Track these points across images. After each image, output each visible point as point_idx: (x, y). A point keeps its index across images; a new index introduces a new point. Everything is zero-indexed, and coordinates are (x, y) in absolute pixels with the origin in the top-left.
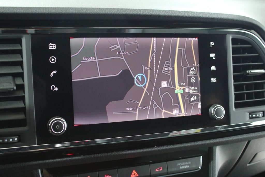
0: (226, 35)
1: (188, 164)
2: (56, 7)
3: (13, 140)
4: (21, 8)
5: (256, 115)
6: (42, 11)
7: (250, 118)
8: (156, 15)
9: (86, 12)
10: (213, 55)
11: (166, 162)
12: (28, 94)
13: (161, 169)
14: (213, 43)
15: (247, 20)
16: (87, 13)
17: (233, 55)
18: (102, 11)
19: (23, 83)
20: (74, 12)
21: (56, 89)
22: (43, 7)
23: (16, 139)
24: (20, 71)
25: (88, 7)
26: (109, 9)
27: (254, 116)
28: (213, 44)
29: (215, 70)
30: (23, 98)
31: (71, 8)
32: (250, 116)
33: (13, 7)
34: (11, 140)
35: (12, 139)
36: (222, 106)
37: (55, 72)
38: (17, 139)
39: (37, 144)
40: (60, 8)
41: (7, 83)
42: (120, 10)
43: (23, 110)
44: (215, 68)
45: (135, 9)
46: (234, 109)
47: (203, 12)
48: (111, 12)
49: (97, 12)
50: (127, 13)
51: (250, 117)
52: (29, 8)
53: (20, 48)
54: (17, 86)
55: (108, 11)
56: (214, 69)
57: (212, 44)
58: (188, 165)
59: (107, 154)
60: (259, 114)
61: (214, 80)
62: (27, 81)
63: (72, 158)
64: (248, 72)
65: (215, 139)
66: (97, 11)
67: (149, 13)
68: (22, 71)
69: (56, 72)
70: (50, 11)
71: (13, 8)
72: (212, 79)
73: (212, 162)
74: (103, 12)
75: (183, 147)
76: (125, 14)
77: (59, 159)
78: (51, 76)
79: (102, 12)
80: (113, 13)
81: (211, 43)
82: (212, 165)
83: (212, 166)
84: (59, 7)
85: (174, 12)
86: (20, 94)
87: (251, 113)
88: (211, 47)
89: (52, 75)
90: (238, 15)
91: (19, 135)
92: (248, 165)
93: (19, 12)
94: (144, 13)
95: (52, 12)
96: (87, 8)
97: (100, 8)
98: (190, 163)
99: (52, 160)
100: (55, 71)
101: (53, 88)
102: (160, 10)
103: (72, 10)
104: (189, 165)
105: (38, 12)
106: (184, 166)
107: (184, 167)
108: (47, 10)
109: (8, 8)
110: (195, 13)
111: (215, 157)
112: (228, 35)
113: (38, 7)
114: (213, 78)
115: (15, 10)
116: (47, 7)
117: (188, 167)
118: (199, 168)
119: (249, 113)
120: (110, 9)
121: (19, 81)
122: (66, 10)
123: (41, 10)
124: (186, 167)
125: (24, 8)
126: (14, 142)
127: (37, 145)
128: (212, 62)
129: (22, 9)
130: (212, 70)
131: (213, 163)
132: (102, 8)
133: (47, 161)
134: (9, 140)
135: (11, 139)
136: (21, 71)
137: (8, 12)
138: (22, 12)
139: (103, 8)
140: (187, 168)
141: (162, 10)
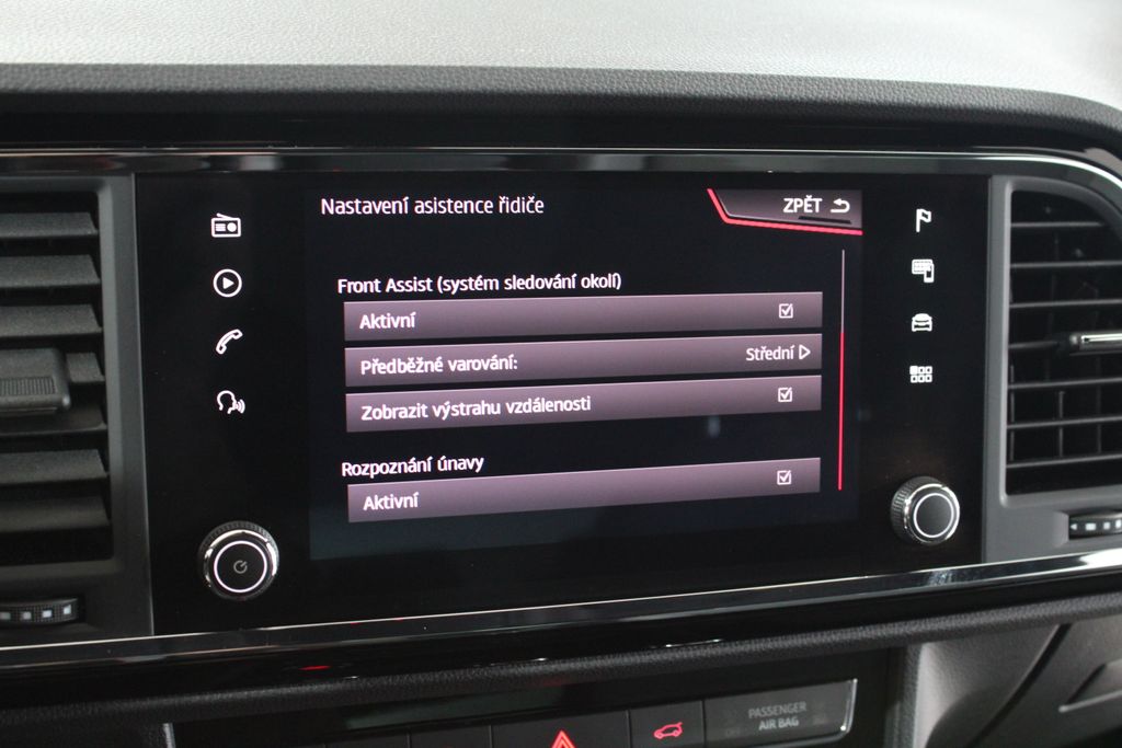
0: (990, 176)
1: (795, 710)
2: (246, 62)
3: (53, 613)
4: (96, 68)
5: (1100, 524)
6: (186, 85)
7: (1073, 536)
8: (680, 95)
9: (373, 86)
10: (922, 267)
11: (701, 703)
12: (121, 422)
13: (677, 729)
14: (929, 213)
15: (1086, 116)
16: (378, 89)
17: (1016, 266)
18: (443, 81)
19: (101, 379)
20: (322, 84)
21: (239, 406)
22: (190, 62)
23: (67, 611)
24: (90, 327)
25: (382, 63)
26: (474, 70)
27: (1091, 527)
28: (926, 216)
29: (930, 329)
30: (99, 442)
31: (310, 66)
32: (1074, 527)
33: (61, 66)
34: (47, 614)
35: (52, 609)
36: (946, 489)
37: (234, 334)
38: (72, 610)
39: (153, 632)
40: (261, 67)
41: (32, 378)
42: (520, 75)
44: (930, 323)
45: (587, 71)
46: (1003, 497)
47: (888, 82)
48: (480, 85)
49: (420, 84)
50: (553, 87)
51: (1070, 530)
52: (127, 67)
53: (91, 231)
54: (76, 390)
55: (469, 79)
56: (927, 326)
57: (922, 216)
58: (794, 714)
59: (446, 676)
60: (1113, 522)
61: (920, 374)
62: (118, 371)
63: (299, 688)
64: (1074, 339)
65: (912, 622)
66: (422, 79)
67: (649, 86)
68: (99, 330)
69: (240, 334)
70: (217, 82)
71: (60, 70)
72: (914, 370)
73: (897, 707)
74: (445, 84)
75: (771, 650)
76: (541, 91)
77: (246, 693)
78: (218, 349)
79: (440, 86)
80: (488, 88)
81: (920, 212)
82: (897, 719)
83: (897, 725)
84: (255, 62)
85: (761, 83)
86: (87, 423)
87: (1077, 515)
88: (918, 230)
89: (222, 346)
90: (1047, 94)
91: (78, 592)
92: (1064, 709)
93: (86, 87)
94: (627, 90)
95: (226, 86)
96: (379, 67)
97: (432, 68)
98: (803, 706)
99: (217, 697)
100: (237, 331)
101: (227, 401)
102: (699, 74)
103: (311, 76)
104: (799, 716)
105: (165, 88)
106: (776, 718)
107: (777, 724)
108: (207, 77)
109: (37, 72)
110: (856, 84)
111: (910, 686)
112: (996, 180)
113: (167, 62)
114: (919, 365)
115: (70, 81)
116: (208, 62)
117: (794, 723)
118: (843, 728)
119: (1070, 517)
120: (479, 73)
121: (83, 371)
122: (288, 78)
123: (178, 77)
124: (783, 724)
125: (107, 67)
126: (58, 620)
127: (156, 635)
128: (920, 295)
129: (98, 74)
130: (914, 330)
131: (902, 710)
132: (445, 64)
133: (196, 698)
134: (37, 614)
135: (46, 609)
136: (92, 328)
137: (37, 87)
138: (99, 86)
139: (448, 67)
140: (789, 730)
141: (707, 75)
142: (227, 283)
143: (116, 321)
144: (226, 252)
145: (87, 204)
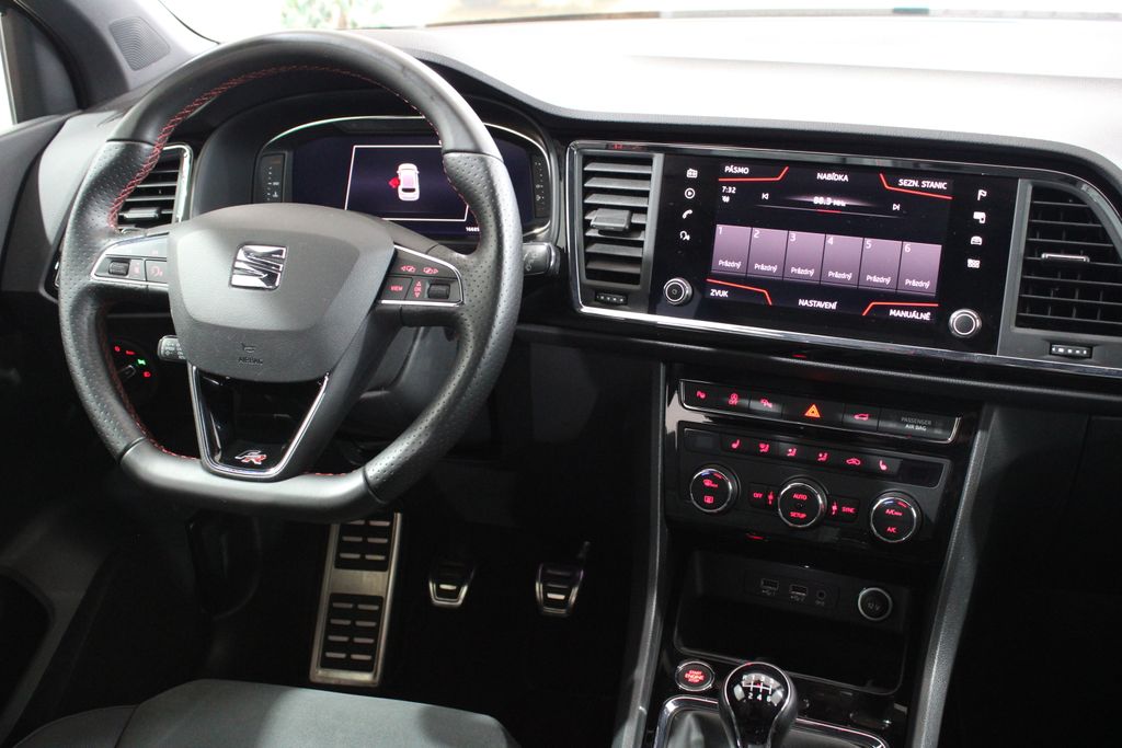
0: (1015, 176)
1: (925, 423)
3: (617, 300)
5: (1066, 350)
7: (1053, 354)
10: (980, 216)
12: (648, 238)
13: (866, 417)
14: (986, 193)
17: (1031, 221)
19: (644, 222)
21: (687, 237)
27: (1061, 350)
28: (984, 194)
29: (980, 244)
30: (641, 244)
32: (1053, 349)
35: (617, 298)
36: (974, 314)
37: (690, 212)
38: (623, 300)
42: (802, 124)
43: (636, 261)
44: (981, 241)
46: (1013, 326)
51: (1051, 350)
53: (650, 171)
54: (633, 225)
56: (979, 242)
57: (982, 193)
58: (925, 425)
61: (973, 263)
62: (650, 221)
68: (647, 206)
69: (692, 212)
72: (970, 261)
81: (980, 191)
86: (638, 237)
87: (1055, 343)
88: (979, 199)
89: (684, 216)
98: (930, 423)
101: (684, 235)
104: (927, 427)
106: (915, 425)
107: (915, 427)
112: (1022, 178)
114: (973, 259)
117: (924, 429)
118: (949, 439)
119: (1051, 344)
121: (637, 219)
124: (918, 428)
128: (977, 228)
130: (972, 243)
134: (612, 299)
135: (615, 298)
136: (645, 205)
140: (921, 432)
142: (690, 193)
143: (652, 204)
144: (692, 183)
145: (648, 162)
